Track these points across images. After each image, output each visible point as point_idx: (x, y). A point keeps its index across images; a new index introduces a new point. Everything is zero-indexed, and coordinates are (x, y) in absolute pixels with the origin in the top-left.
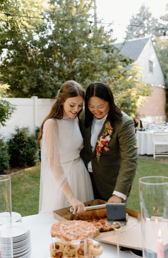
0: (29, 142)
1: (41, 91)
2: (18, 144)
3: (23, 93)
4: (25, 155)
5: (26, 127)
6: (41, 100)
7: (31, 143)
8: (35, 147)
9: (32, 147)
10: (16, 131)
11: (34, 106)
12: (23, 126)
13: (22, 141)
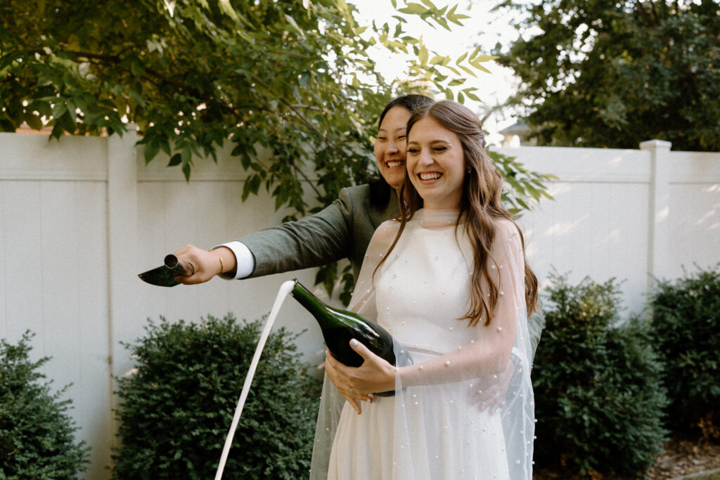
0: (611, 357)
1: (690, 119)
2: (556, 363)
3: (600, 125)
4: (587, 424)
5: (601, 281)
6: (685, 158)
7: (620, 364)
8: (640, 382)
9: (627, 382)
10: (553, 299)
11: (651, 184)
12: (587, 278)
13: (577, 353)
